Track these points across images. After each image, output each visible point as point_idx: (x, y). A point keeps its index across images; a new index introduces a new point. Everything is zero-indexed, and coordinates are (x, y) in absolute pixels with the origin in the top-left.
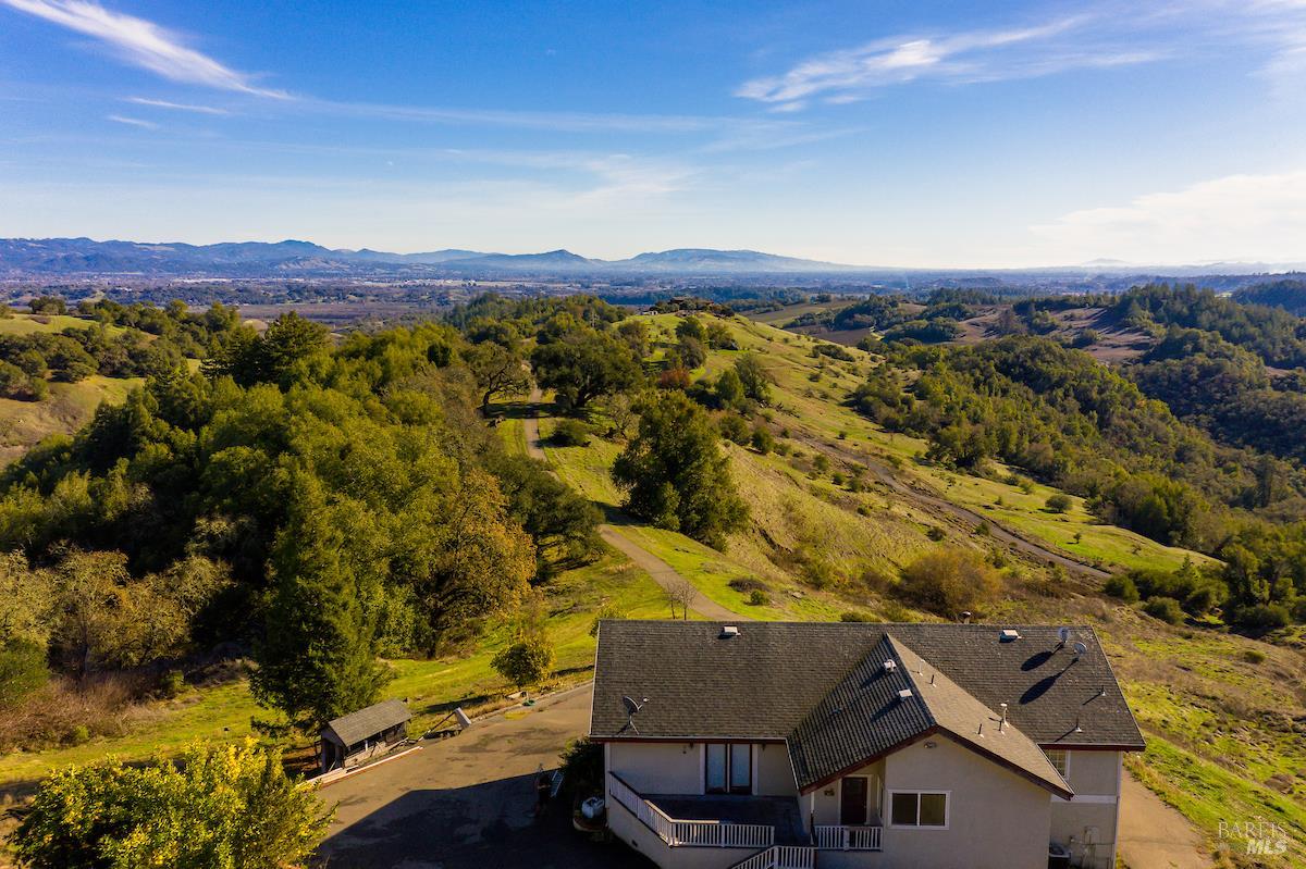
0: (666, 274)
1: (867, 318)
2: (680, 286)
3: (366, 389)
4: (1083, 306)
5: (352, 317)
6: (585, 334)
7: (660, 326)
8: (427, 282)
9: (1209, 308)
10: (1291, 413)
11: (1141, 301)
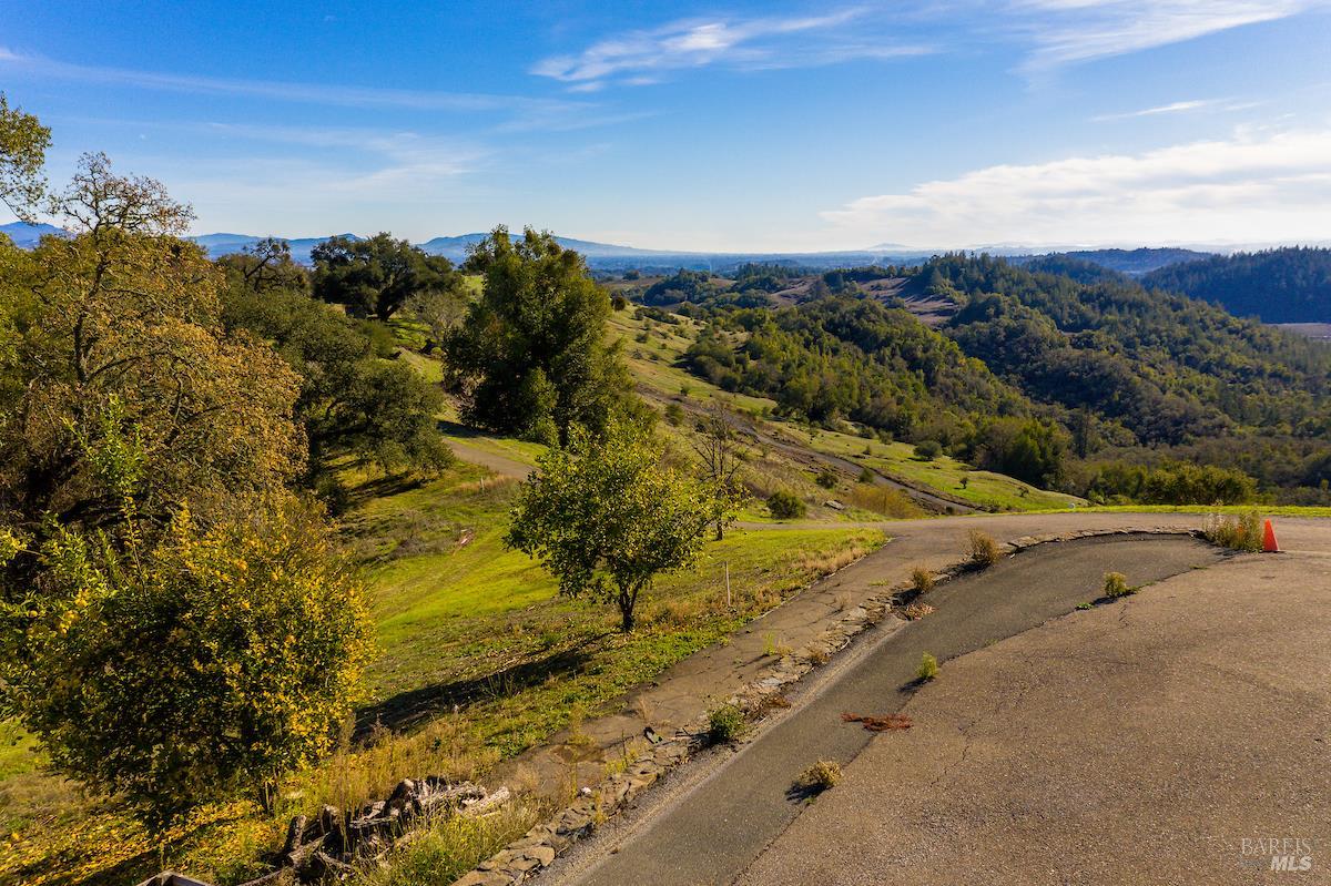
1: (678, 293)
4: (887, 277)
9: (1003, 275)
10: (1092, 369)
11: (942, 270)
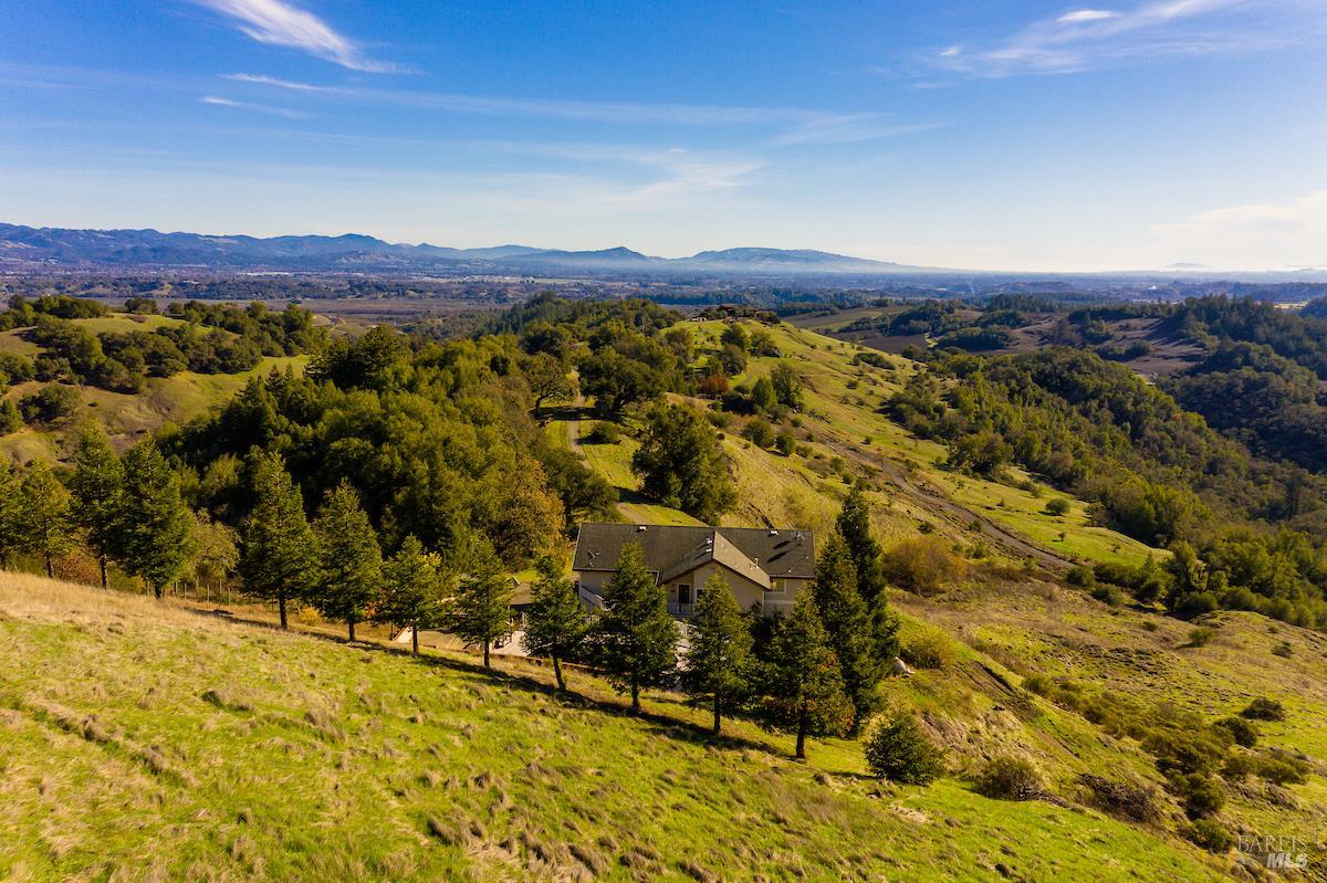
0: (727, 273)
1: (923, 324)
2: (740, 286)
3: (443, 394)
4: (1139, 316)
5: (413, 313)
6: (634, 339)
7: (704, 333)
8: (486, 279)
9: (1267, 320)
11: (1197, 313)
